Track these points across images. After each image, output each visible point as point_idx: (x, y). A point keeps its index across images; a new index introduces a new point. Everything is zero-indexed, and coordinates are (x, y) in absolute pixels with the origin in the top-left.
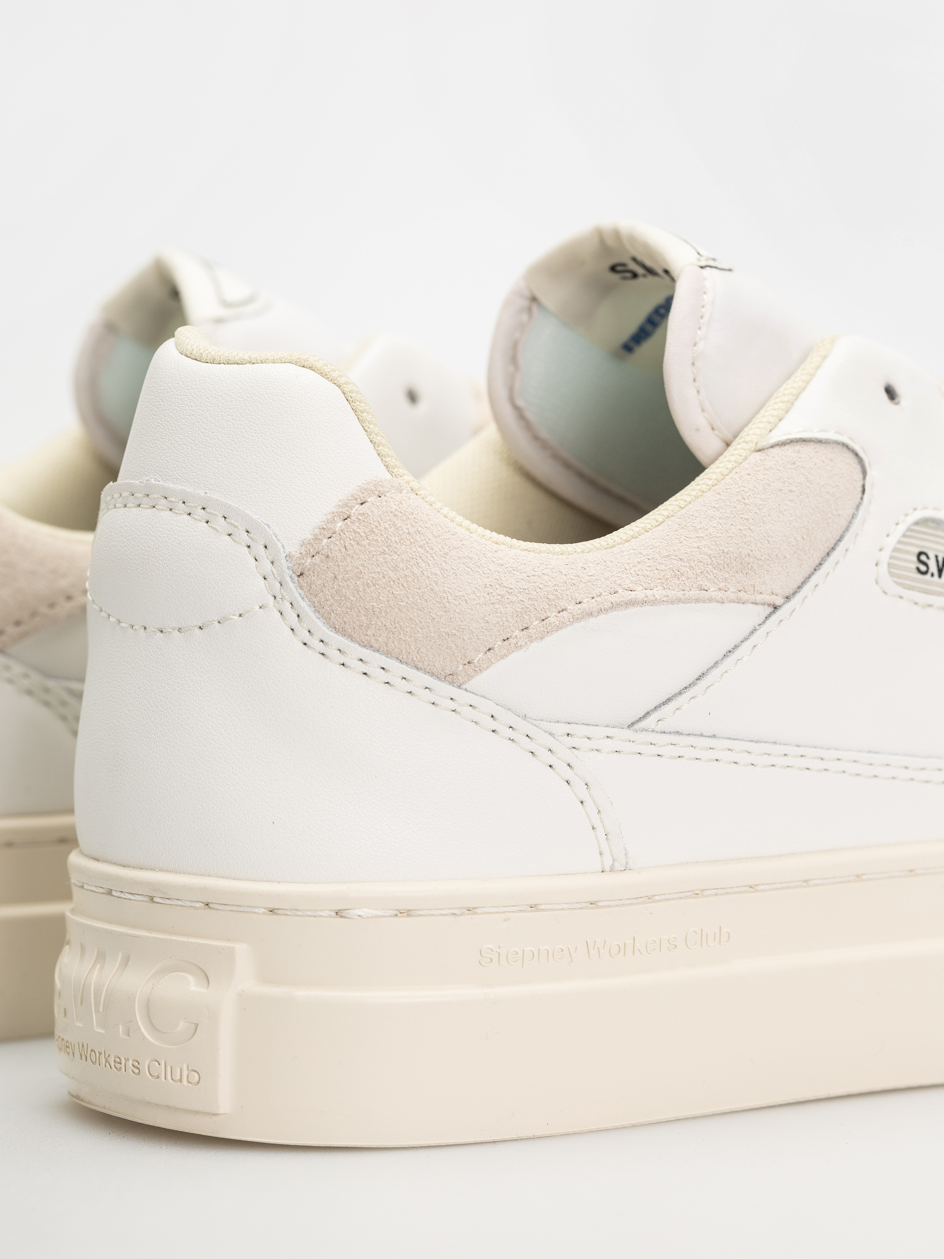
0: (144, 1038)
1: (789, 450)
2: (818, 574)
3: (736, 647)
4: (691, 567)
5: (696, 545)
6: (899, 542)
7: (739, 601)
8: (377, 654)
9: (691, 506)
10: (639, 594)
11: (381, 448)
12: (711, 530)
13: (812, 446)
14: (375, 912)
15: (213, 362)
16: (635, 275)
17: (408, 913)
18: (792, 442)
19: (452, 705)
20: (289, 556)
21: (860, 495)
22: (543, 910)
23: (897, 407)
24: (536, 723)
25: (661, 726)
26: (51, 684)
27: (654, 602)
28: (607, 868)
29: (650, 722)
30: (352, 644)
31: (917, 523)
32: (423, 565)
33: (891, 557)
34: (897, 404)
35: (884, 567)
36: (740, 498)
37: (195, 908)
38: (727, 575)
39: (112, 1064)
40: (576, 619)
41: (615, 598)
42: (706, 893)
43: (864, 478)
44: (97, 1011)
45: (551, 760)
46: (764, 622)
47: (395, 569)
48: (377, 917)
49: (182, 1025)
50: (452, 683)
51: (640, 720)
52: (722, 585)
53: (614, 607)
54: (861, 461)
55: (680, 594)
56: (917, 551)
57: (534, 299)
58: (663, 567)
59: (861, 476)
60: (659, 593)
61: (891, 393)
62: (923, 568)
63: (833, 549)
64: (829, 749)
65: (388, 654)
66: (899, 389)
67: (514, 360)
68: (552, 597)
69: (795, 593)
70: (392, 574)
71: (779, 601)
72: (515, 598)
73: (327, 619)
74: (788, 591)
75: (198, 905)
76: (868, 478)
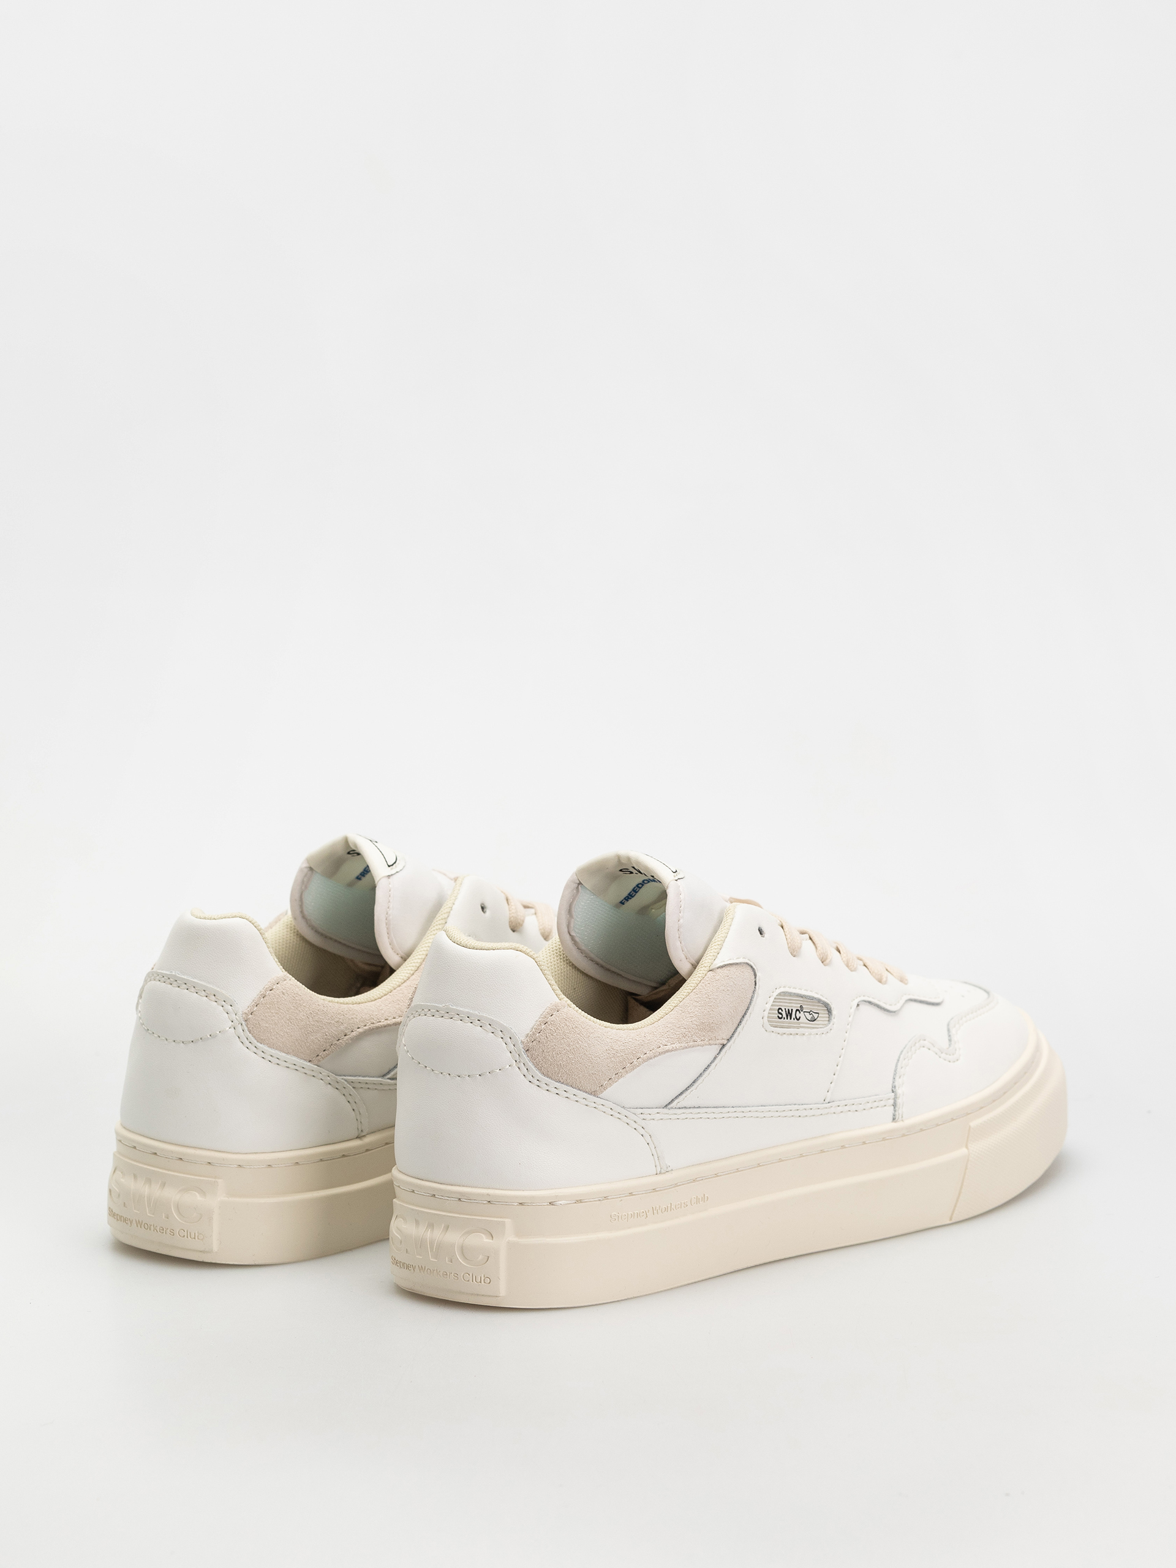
0: (461, 1263)
1: (725, 970)
2: (740, 1027)
3: (709, 1066)
4: (689, 1032)
5: (690, 1020)
6: (772, 1005)
7: (710, 1044)
8: (563, 1085)
9: (684, 1000)
10: (669, 1047)
11: (553, 987)
12: (696, 1013)
13: (734, 966)
14: (566, 1202)
15: (473, 948)
16: (631, 873)
17: (580, 1201)
18: (725, 966)
19: (595, 1105)
20: (522, 1042)
21: (754, 986)
22: (635, 1195)
23: (764, 938)
24: (629, 1110)
25: (679, 1106)
26: (339, 1078)
27: (676, 1050)
28: (658, 1173)
29: (674, 1105)
30: (552, 1081)
31: (780, 994)
32: (580, 1042)
33: (769, 1013)
34: (763, 937)
35: (766, 1019)
36: (707, 996)
37: (484, 1204)
38: (704, 1034)
39: (441, 1275)
40: (644, 1061)
41: (660, 1050)
42: (698, 1179)
43: (755, 978)
44: (432, 1251)
45: (635, 1126)
46: (719, 1052)
47: (569, 1046)
48: (568, 1204)
49: (481, 1257)
50: (594, 1095)
51: (669, 1103)
52: (703, 1038)
53: (660, 1054)
54: (753, 970)
55: (686, 1045)
56: (778, 1008)
57: (580, 883)
58: (678, 1033)
59: (754, 977)
60: (677, 1045)
61: (761, 932)
62: (780, 1016)
63: (745, 1014)
64: (746, 1107)
65: (567, 1084)
66: (764, 929)
67: (570, 912)
68: (634, 1052)
69: (731, 1037)
70: (568, 1048)
71: (725, 1042)
72: (619, 1055)
73: (540, 1070)
74: (728, 1037)
75: (485, 1202)
76: (757, 978)
